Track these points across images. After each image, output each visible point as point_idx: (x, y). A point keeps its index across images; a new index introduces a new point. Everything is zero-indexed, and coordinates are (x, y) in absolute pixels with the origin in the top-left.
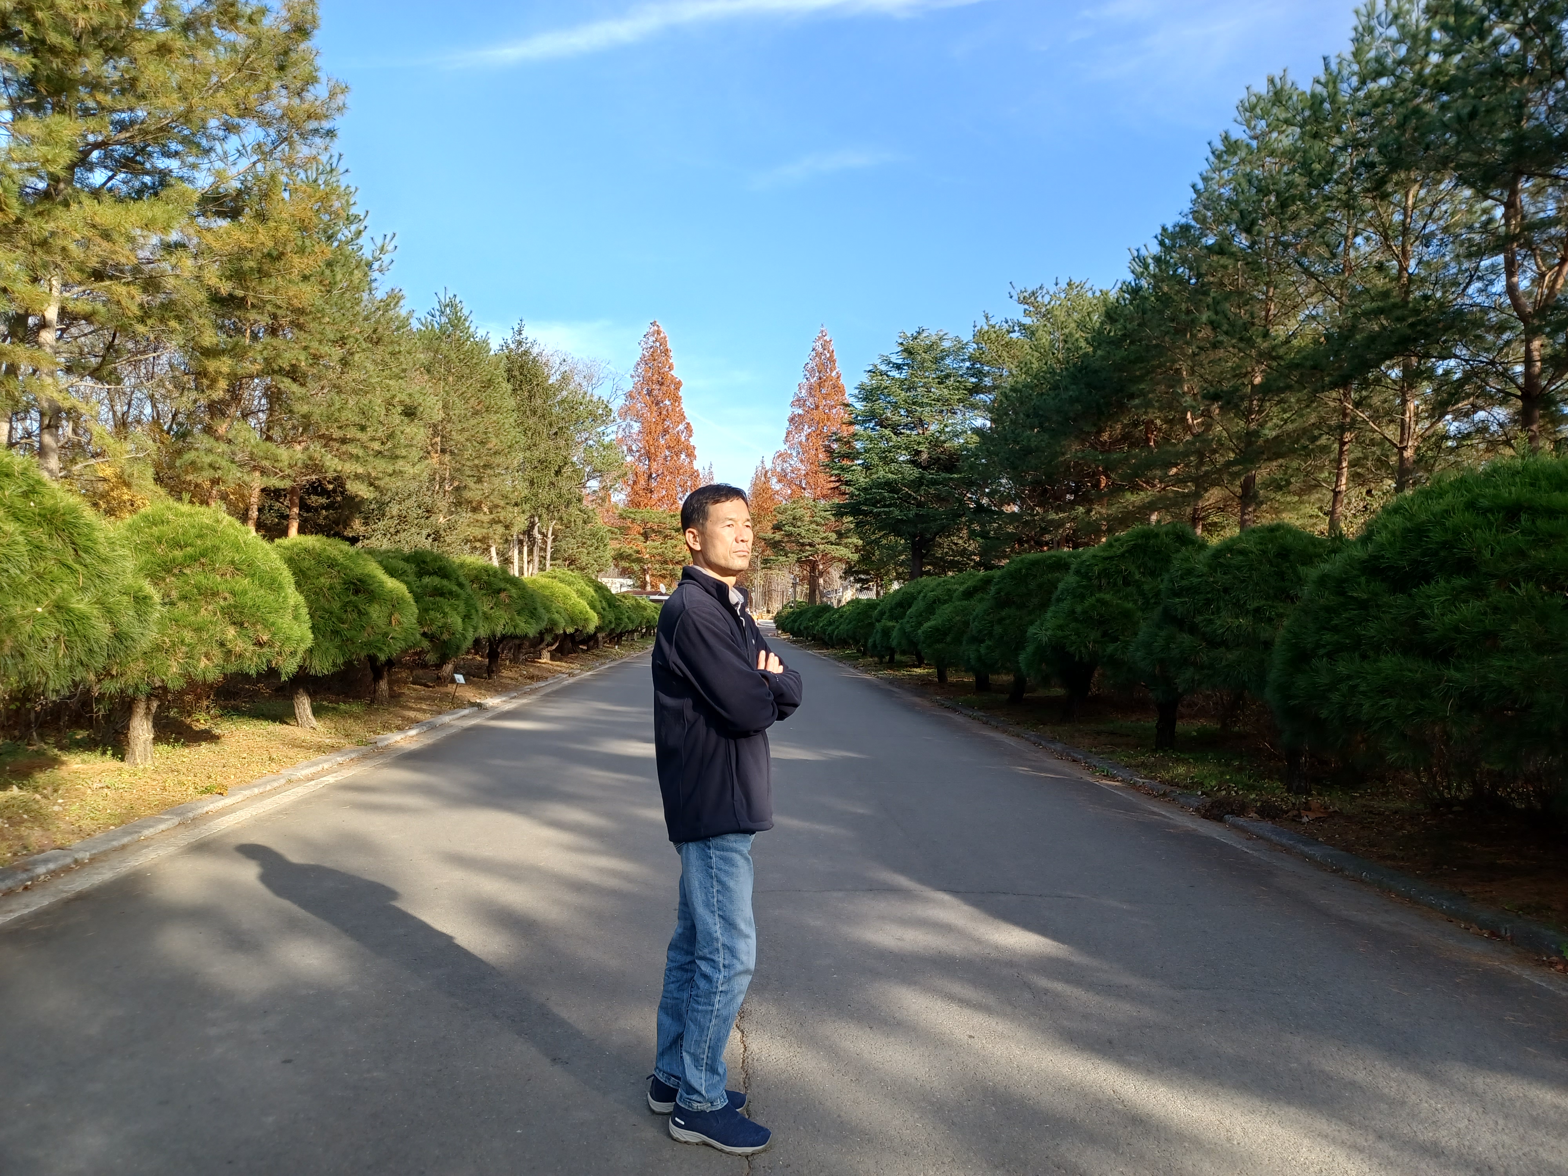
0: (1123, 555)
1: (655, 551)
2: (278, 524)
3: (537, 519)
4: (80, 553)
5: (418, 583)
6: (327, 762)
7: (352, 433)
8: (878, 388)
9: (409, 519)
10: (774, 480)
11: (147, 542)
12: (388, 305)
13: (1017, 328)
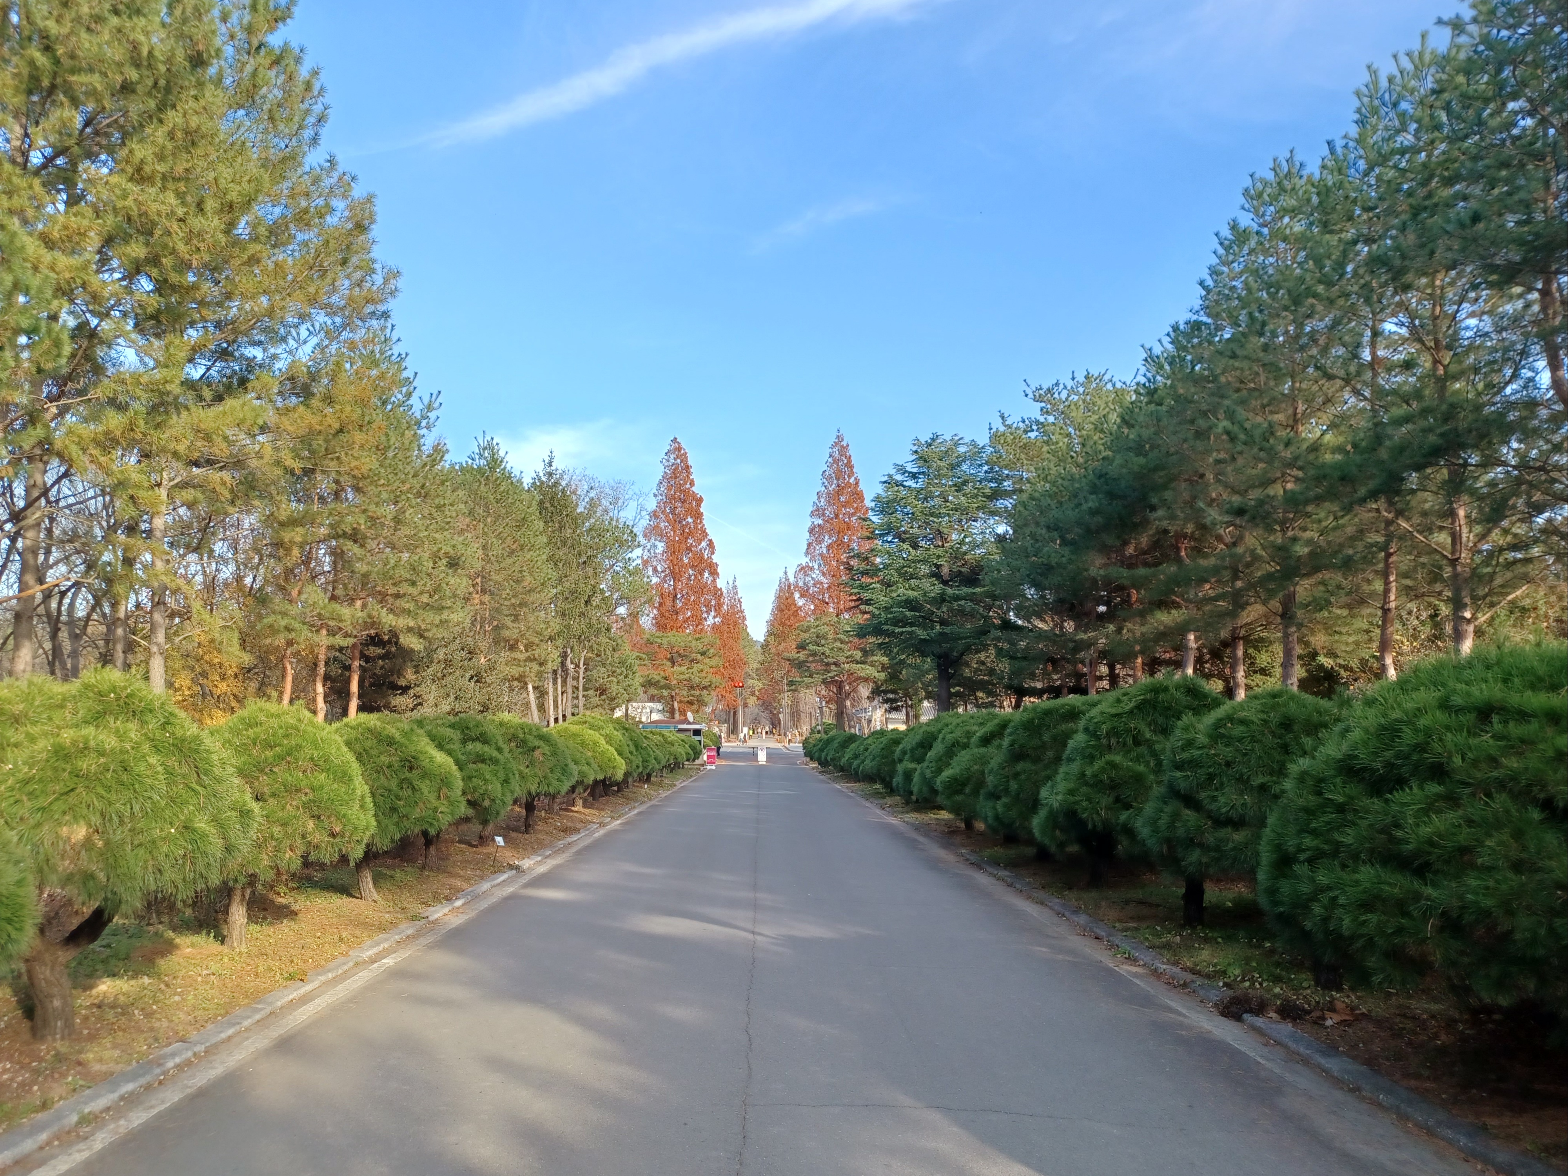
0: (1131, 712)
1: (682, 677)
2: (341, 675)
3: (569, 651)
4: (202, 776)
5: (463, 750)
6: (386, 941)
7: (405, 588)
8: (894, 500)
9: (454, 662)
10: (797, 595)
11: (245, 744)
12: (434, 460)
13: (1035, 427)
